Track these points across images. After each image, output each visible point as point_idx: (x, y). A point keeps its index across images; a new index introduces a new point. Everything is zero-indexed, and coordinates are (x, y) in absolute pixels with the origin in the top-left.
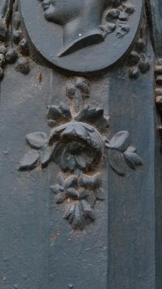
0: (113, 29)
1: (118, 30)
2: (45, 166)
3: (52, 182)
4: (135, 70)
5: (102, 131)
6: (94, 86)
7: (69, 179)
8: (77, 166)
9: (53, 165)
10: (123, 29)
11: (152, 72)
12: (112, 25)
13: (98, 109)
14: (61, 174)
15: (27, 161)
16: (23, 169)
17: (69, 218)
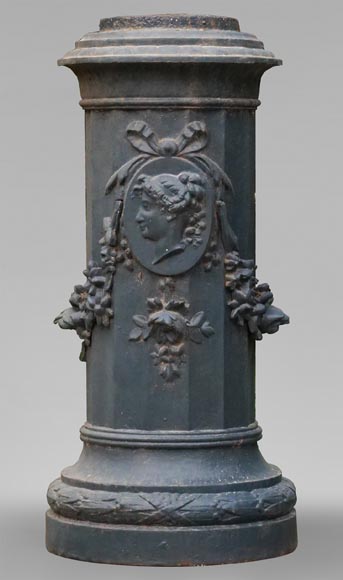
0: (191, 243)
1: (194, 243)
2: (146, 340)
3: (152, 351)
4: (209, 265)
5: (184, 315)
6: (178, 282)
7: (162, 349)
8: (167, 340)
9: (151, 340)
10: (198, 242)
11: (222, 265)
12: (190, 239)
13: (180, 302)
14: (157, 345)
15: (134, 335)
16: (131, 340)
17: (163, 375)
